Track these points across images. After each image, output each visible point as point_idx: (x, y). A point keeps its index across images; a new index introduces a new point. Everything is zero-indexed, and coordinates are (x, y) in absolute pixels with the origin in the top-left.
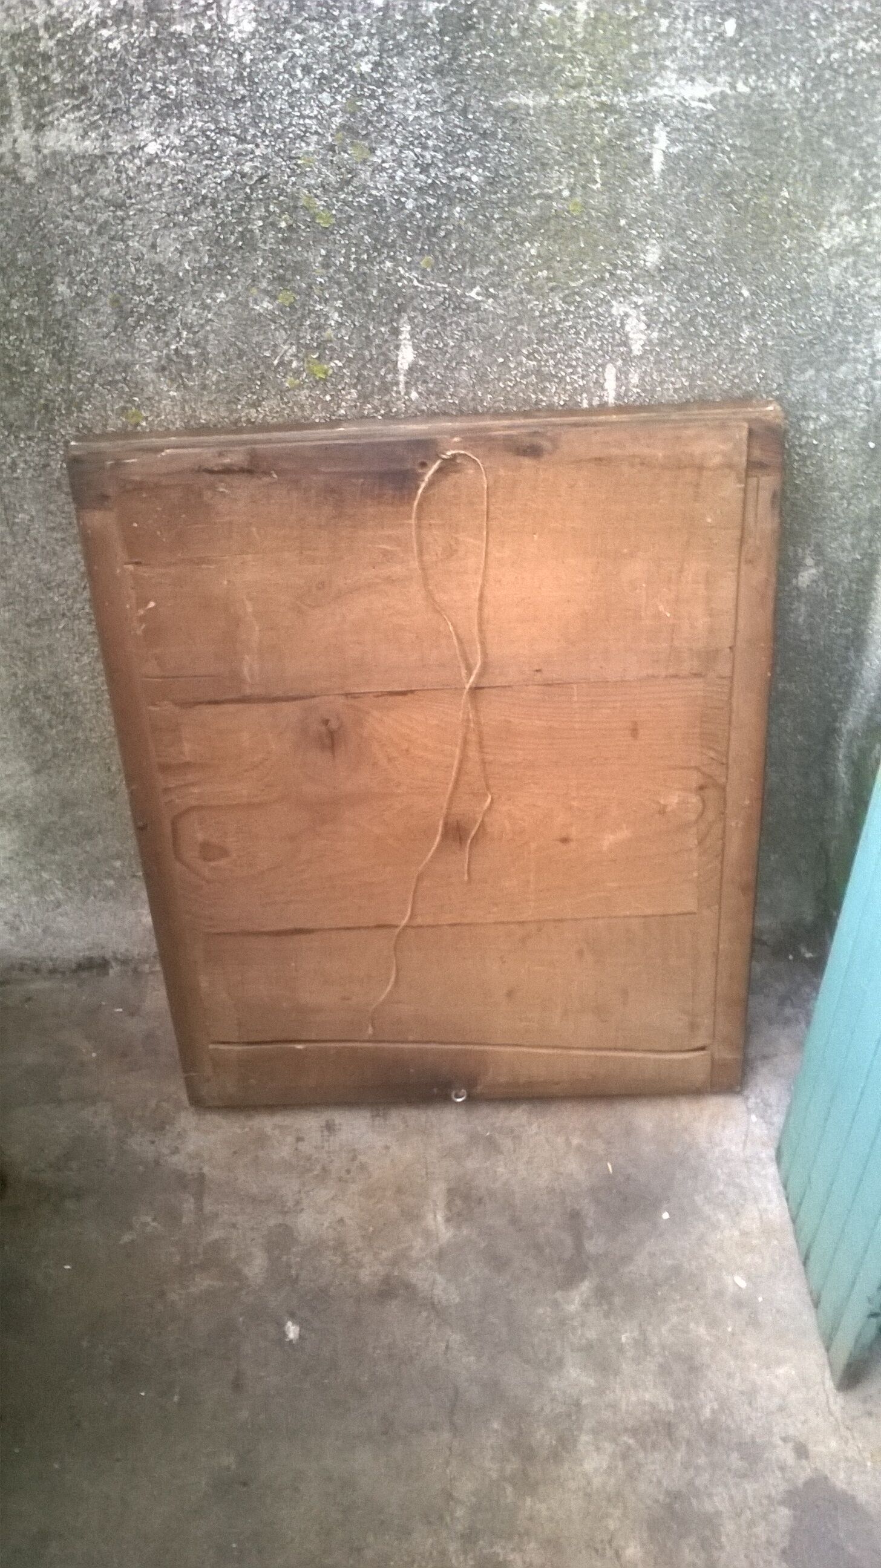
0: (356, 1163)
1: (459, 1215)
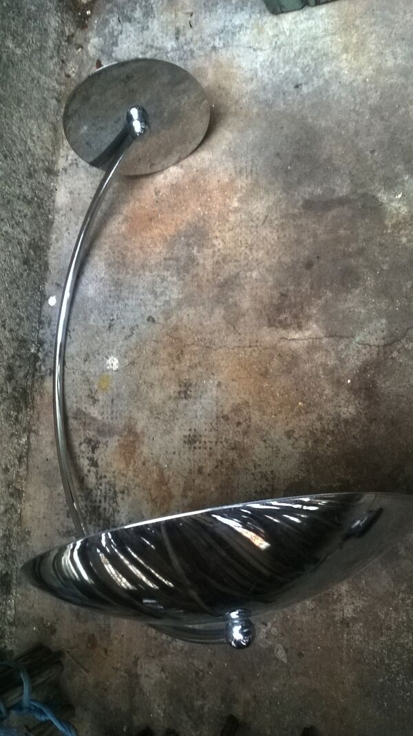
0: (232, 415)
1: (296, 317)
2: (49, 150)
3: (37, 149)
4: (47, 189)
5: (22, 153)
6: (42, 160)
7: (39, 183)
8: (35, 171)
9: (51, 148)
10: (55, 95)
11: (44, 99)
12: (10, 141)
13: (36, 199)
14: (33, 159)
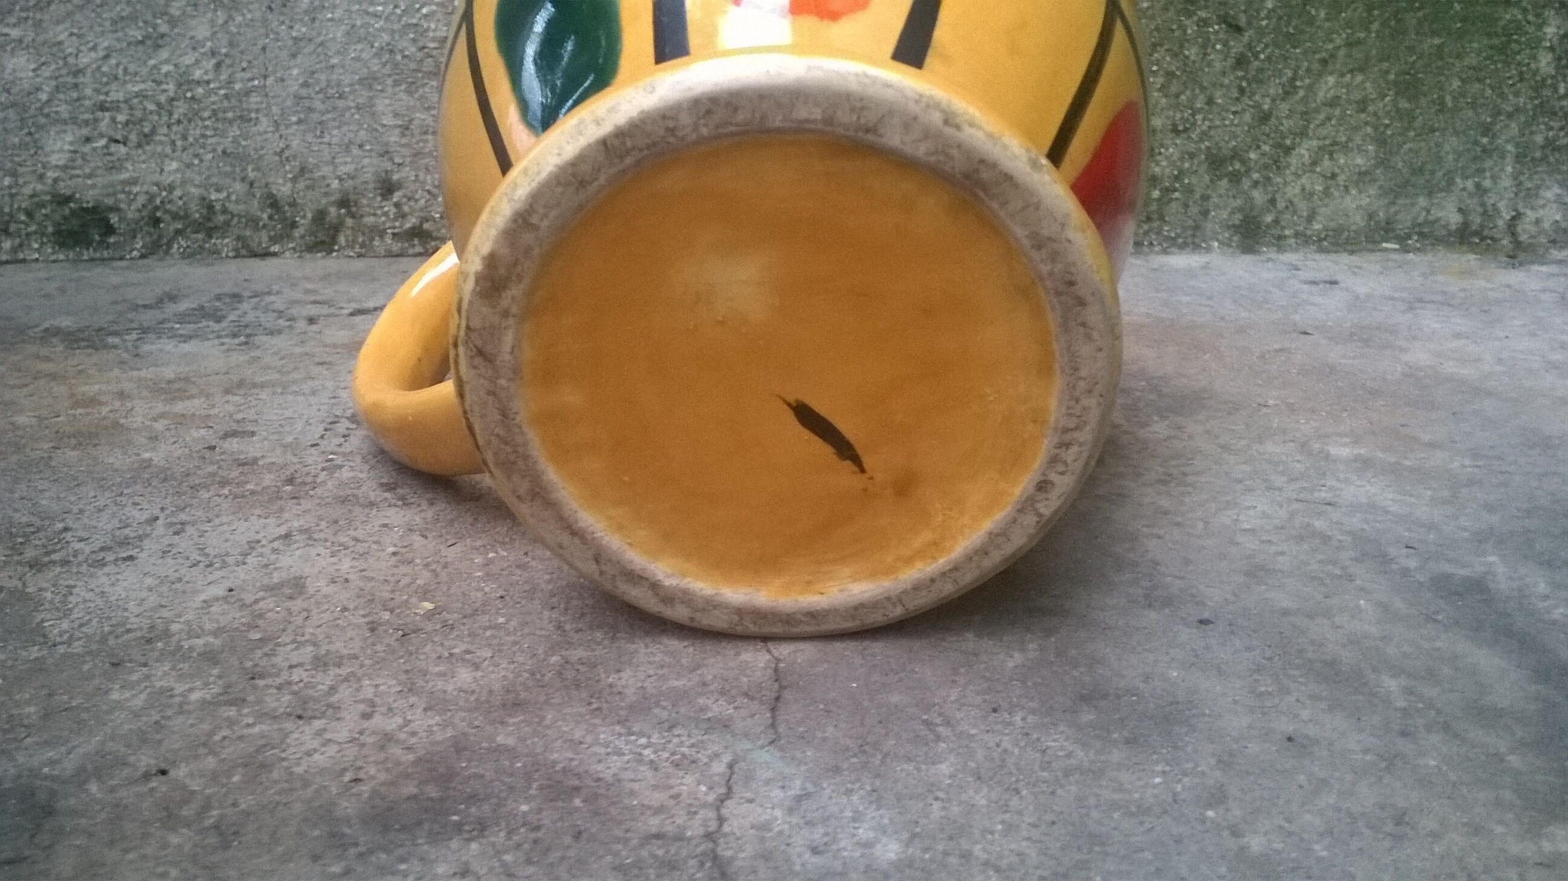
2: (1310, 219)
3: (1298, 176)
4: (1197, 228)
5: (1273, 120)
6: (1273, 201)
7: (1205, 198)
8: (1235, 178)
9: (1317, 226)
10: (1476, 220)
11: (1451, 182)
12: (1290, 75)
13: (1156, 194)
14: (1266, 167)
